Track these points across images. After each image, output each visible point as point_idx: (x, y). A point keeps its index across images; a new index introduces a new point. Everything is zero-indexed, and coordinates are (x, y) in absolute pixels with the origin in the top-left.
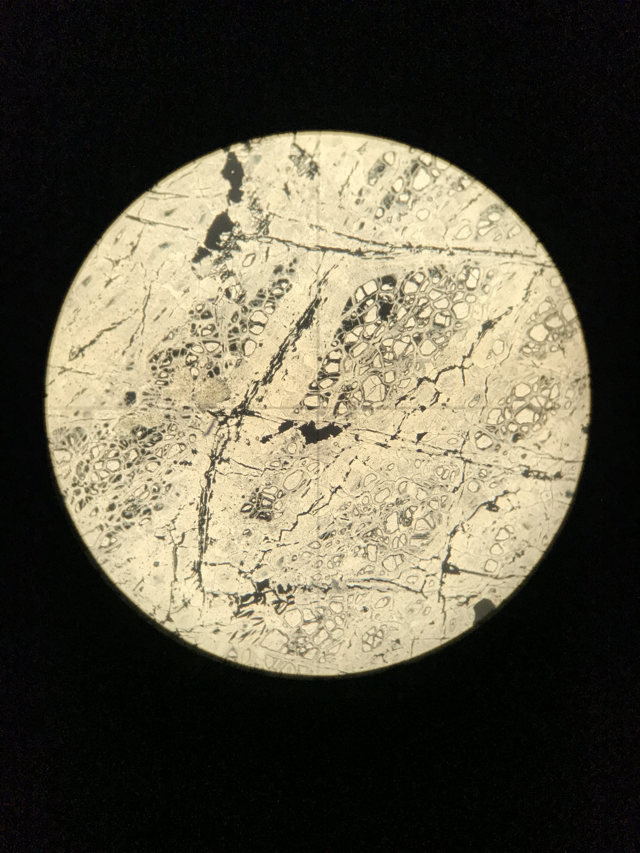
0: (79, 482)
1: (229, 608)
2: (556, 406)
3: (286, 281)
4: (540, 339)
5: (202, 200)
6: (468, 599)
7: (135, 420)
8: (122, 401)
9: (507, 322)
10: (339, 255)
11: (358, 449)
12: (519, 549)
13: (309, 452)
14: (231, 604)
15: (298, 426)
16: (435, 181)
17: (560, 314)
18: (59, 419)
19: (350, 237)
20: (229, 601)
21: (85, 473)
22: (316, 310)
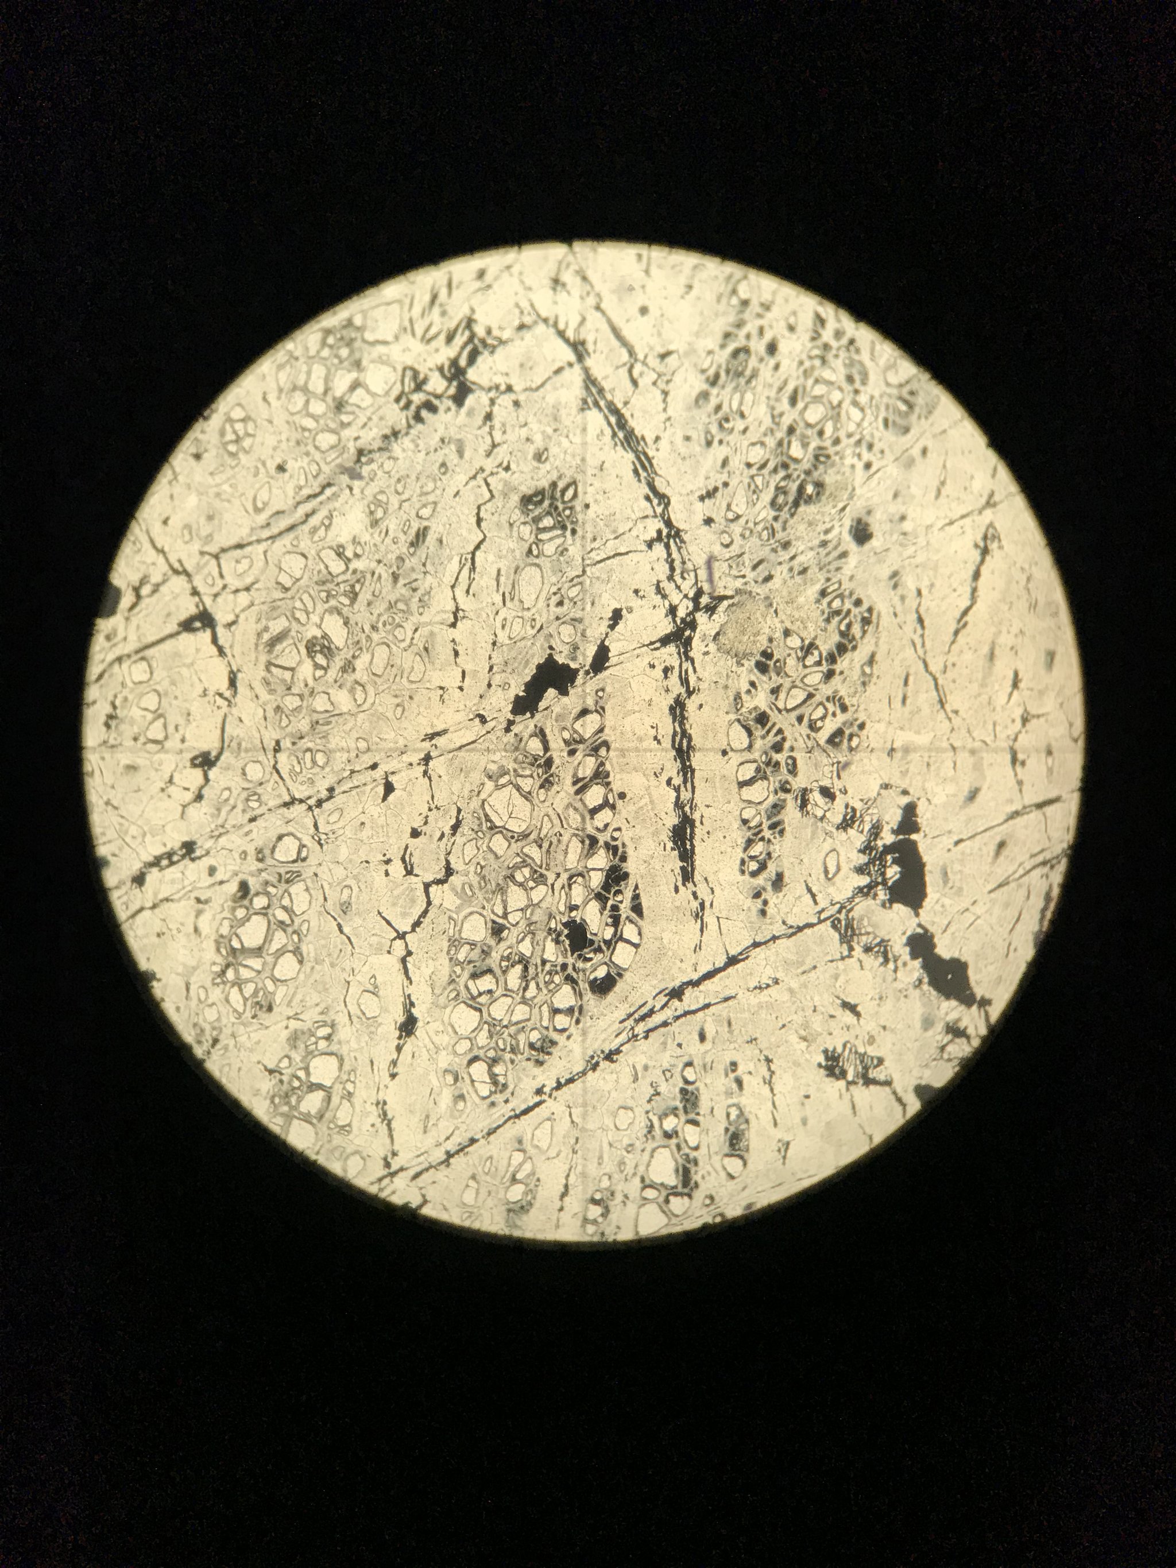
0: (848, 350)
1: (488, 323)
2: (218, 980)
3: (754, 874)
4: (315, 1063)
5: (966, 903)
6: (138, 597)
7: (831, 505)
8: (870, 520)
9: (385, 1053)
10: (704, 969)
11: (468, 703)
12: (116, 727)
13: (538, 645)
14: (489, 332)
15: (581, 673)
16: (643, 1180)
17: (315, 1121)
18: (945, 424)
19: (707, 1006)
20: (496, 332)
21: (848, 372)
22: (681, 864)
